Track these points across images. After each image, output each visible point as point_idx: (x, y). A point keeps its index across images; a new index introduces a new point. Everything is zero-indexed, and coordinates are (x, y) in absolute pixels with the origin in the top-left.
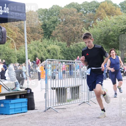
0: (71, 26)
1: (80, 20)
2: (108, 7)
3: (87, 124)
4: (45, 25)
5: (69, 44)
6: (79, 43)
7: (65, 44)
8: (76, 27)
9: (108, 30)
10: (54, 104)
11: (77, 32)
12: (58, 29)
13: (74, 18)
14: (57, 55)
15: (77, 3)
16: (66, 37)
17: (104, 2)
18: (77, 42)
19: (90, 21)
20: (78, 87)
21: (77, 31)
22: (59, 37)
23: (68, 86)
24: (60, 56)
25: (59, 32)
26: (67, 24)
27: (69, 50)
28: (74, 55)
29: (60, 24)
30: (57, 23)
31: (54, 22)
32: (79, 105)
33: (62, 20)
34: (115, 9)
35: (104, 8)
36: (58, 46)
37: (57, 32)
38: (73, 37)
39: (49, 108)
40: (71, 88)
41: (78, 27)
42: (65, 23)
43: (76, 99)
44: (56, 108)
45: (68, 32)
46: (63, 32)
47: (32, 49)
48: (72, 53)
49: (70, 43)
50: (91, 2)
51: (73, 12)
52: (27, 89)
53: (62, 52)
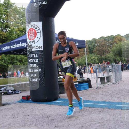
0: (102, 47)
1: (106, 44)
2: (119, 37)
4: (89, 48)
5: (101, 56)
6: (106, 55)
7: (99, 56)
8: (104, 48)
9: (120, 48)
10: (100, 85)
12: (95, 49)
13: (103, 44)
14: (96, 61)
15: (104, 37)
16: (100, 53)
17: (117, 35)
19: (111, 45)
20: (110, 76)
22: (97, 53)
25: (96, 51)
27: (101, 59)
29: (96, 47)
31: (94, 46)
32: (112, 85)
33: (97, 45)
34: (123, 38)
35: (117, 38)
36: (96, 57)
38: (103, 52)
39: (99, 87)
40: (106, 77)
42: (99, 46)
43: (109, 82)
44: (101, 87)
45: (101, 50)
46: (98, 51)
47: (84, 59)
50: (111, 36)
51: (103, 41)
52: (88, 79)
53: (98, 60)
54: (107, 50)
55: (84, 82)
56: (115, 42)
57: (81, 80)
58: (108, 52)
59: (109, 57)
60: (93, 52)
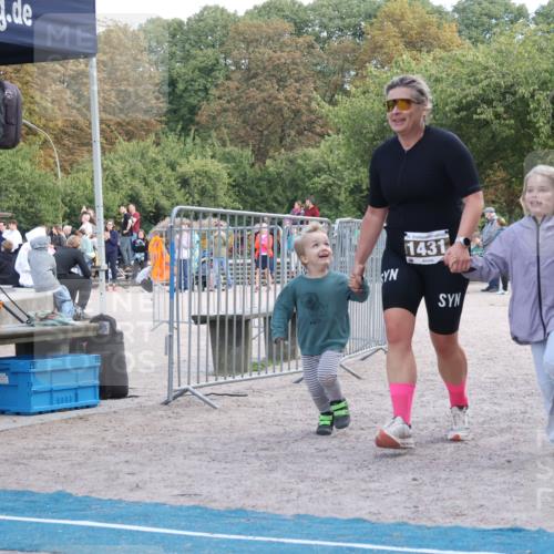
0: (270, 87)
2: (411, 16)
3: (326, 450)
4: (173, 83)
5: (261, 155)
6: (299, 151)
7: (245, 154)
8: (290, 92)
10: (203, 377)
11: (293, 111)
12: (219, 98)
13: (284, 57)
16: (252, 129)
18: (291, 149)
19: (342, 70)
21: (293, 107)
22: (226, 131)
23: (255, 311)
25: (225, 110)
26: (254, 80)
27: (260, 179)
28: (279, 198)
29: (228, 78)
30: (217, 73)
31: (207, 71)
32: (298, 382)
33: (237, 64)
34: (438, 26)
35: (396, 22)
36: (219, 161)
37: (218, 108)
38: (280, 130)
39: (183, 392)
41: (299, 92)
42: (250, 76)
43: (285, 359)
44: (208, 390)
45: (259, 109)
46: (242, 111)
47: (119, 174)
48: (271, 190)
49: (267, 152)
51: (281, 35)
52: (100, 319)
53: (235, 186)
54: (310, 112)
56: (377, 48)
58: (318, 130)
59: (318, 171)
60: (197, 123)
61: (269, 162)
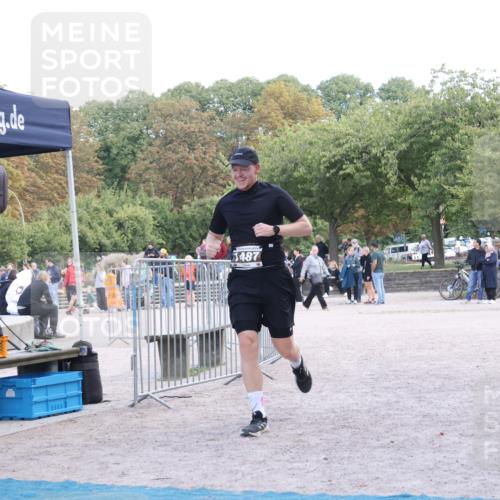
0: (183, 150)
1: (209, 133)
4: (107, 149)
5: (178, 202)
6: (207, 199)
7: (166, 202)
8: (198, 153)
9: (292, 162)
11: (201, 168)
12: (144, 160)
13: (193, 127)
14: (143, 235)
15: (198, 85)
16: (170, 182)
18: (200, 197)
19: (237, 136)
21: (201, 165)
22: (152, 184)
24: (153, 237)
25: (148, 169)
26: (170, 145)
27: (178, 221)
28: (194, 234)
29: (150, 145)
30: (142, 141)
31: (134, 140)
32: (227, 384)
33: (157, 133)
34: (308, 101)
35: (277, 99)
36: (146, 208)
37: (143, 168)
38: (191, 183)
39: (145, 397)
40: (201, 336)
41: (205, 153)
42: (167, 141)
44: (162, 394)
45: (175, 167)
46: (161, 169)
48: (188, 228)
49: (182, 200)
50: (240, 82)
51: (189, 111)
52: (80, 344)
53: (159, 226)
54: (214, 168)
55: (55, 368)
56: (262, 119)
57: (35, 353)
58: (221, 182)
60: (128, 180)
61: (185, 207)
